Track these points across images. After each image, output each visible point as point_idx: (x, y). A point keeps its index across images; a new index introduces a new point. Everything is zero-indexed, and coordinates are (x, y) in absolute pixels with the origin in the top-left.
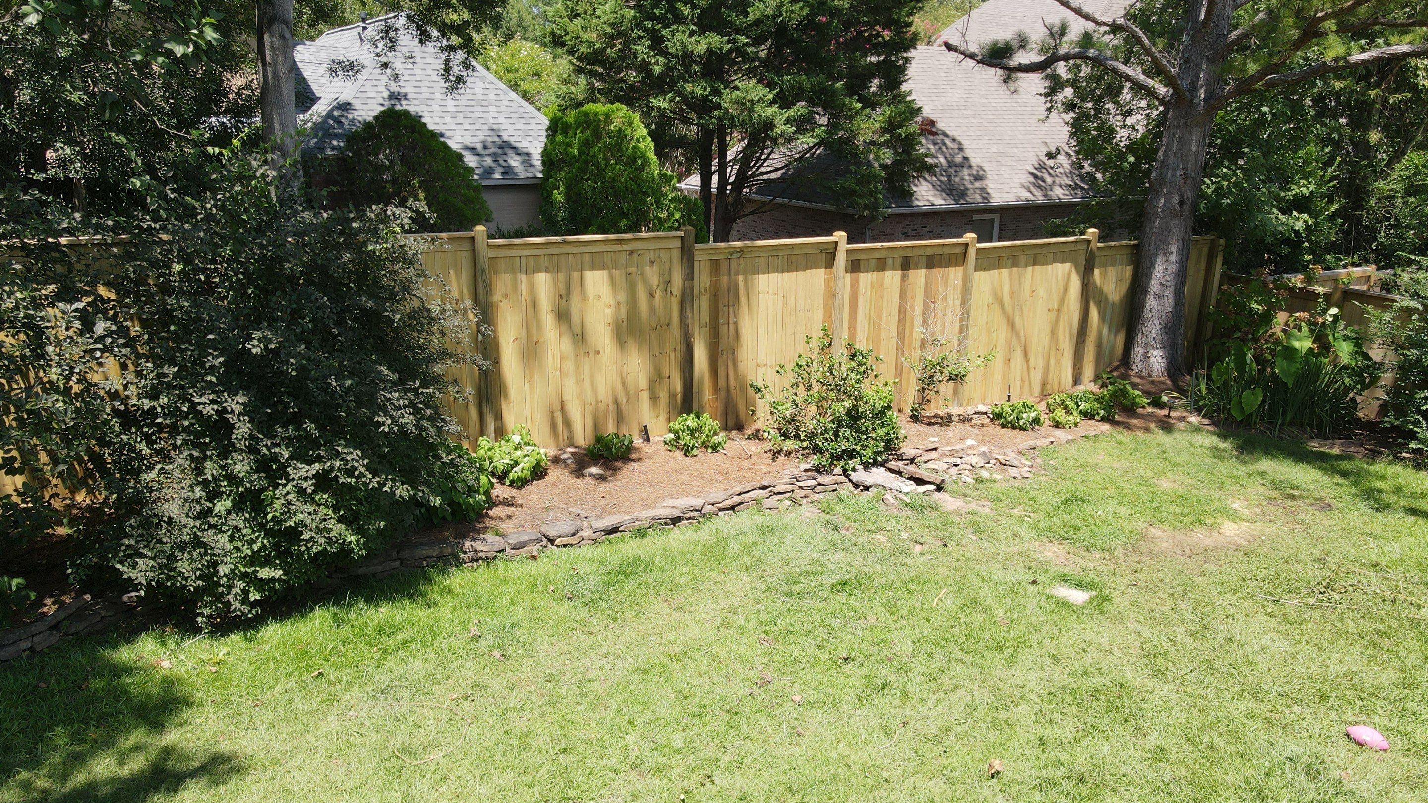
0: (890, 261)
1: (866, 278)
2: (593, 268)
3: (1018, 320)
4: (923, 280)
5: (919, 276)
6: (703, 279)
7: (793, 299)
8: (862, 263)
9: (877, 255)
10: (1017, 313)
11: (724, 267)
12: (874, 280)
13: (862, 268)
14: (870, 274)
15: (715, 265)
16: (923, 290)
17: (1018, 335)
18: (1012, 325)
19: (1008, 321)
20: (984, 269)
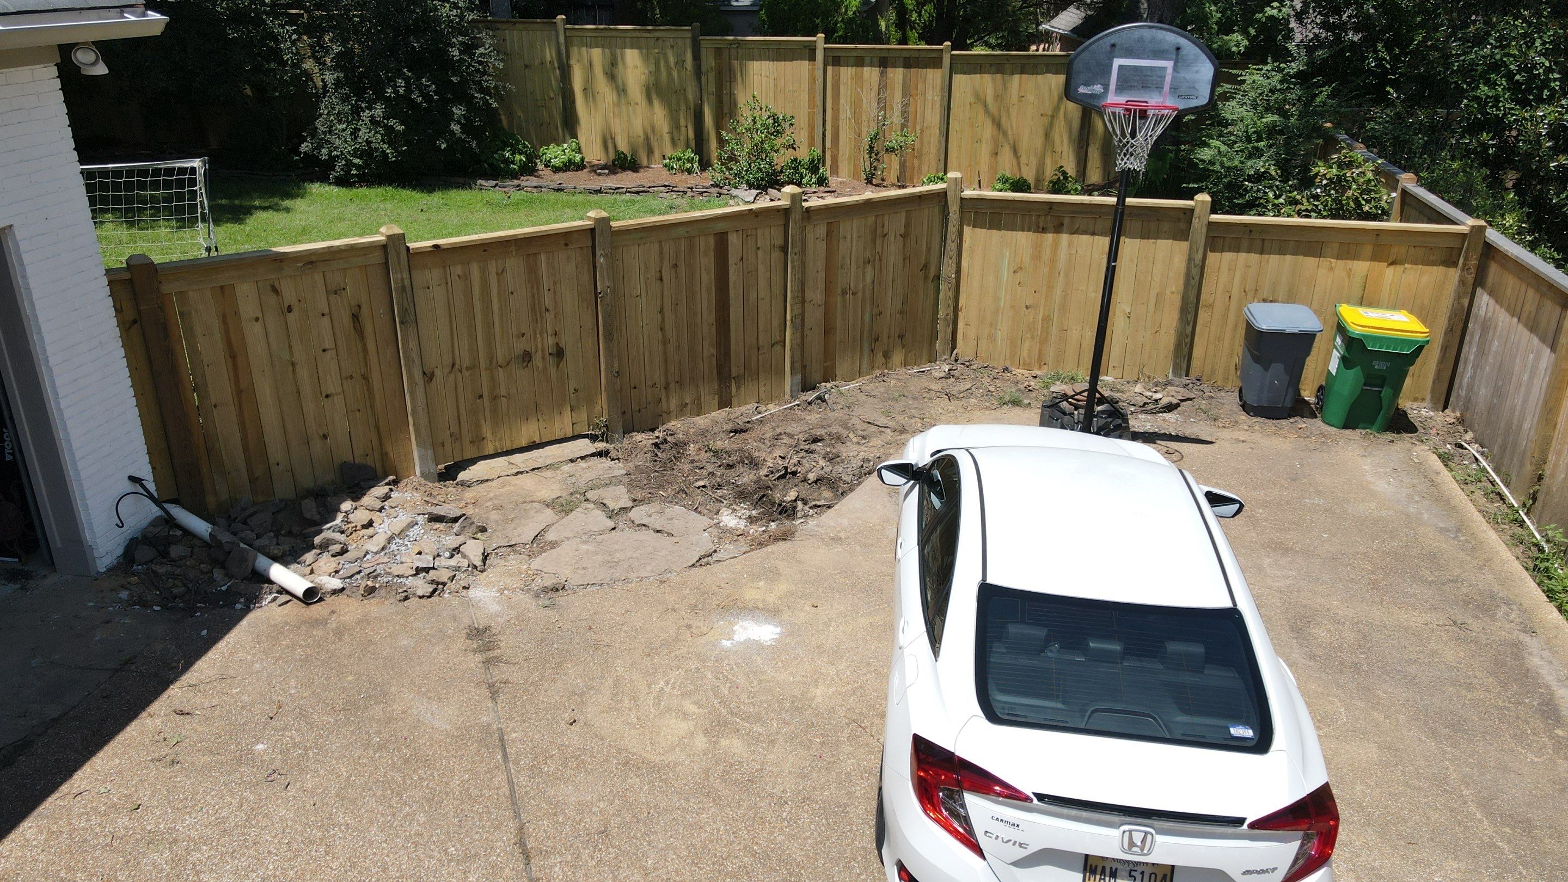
0: (867, 60)
1: (847, 73)
2: (632, 48)
3: (1003, 120)
4: (901, 77)
5: (897, 74)
6: (709, 61)
7: (783, 81)
8: (842, 58)
9: (854, 54)
10: (1004, 114)
11: (725, 54)
12: (854, 74)
13: (842, 63)
14: (849, 68)
15: (718, 52)
16: (901, 85)
17: (1005, 134)
18: (997, 124)
19: (993, 120)
20: (965, 73)
